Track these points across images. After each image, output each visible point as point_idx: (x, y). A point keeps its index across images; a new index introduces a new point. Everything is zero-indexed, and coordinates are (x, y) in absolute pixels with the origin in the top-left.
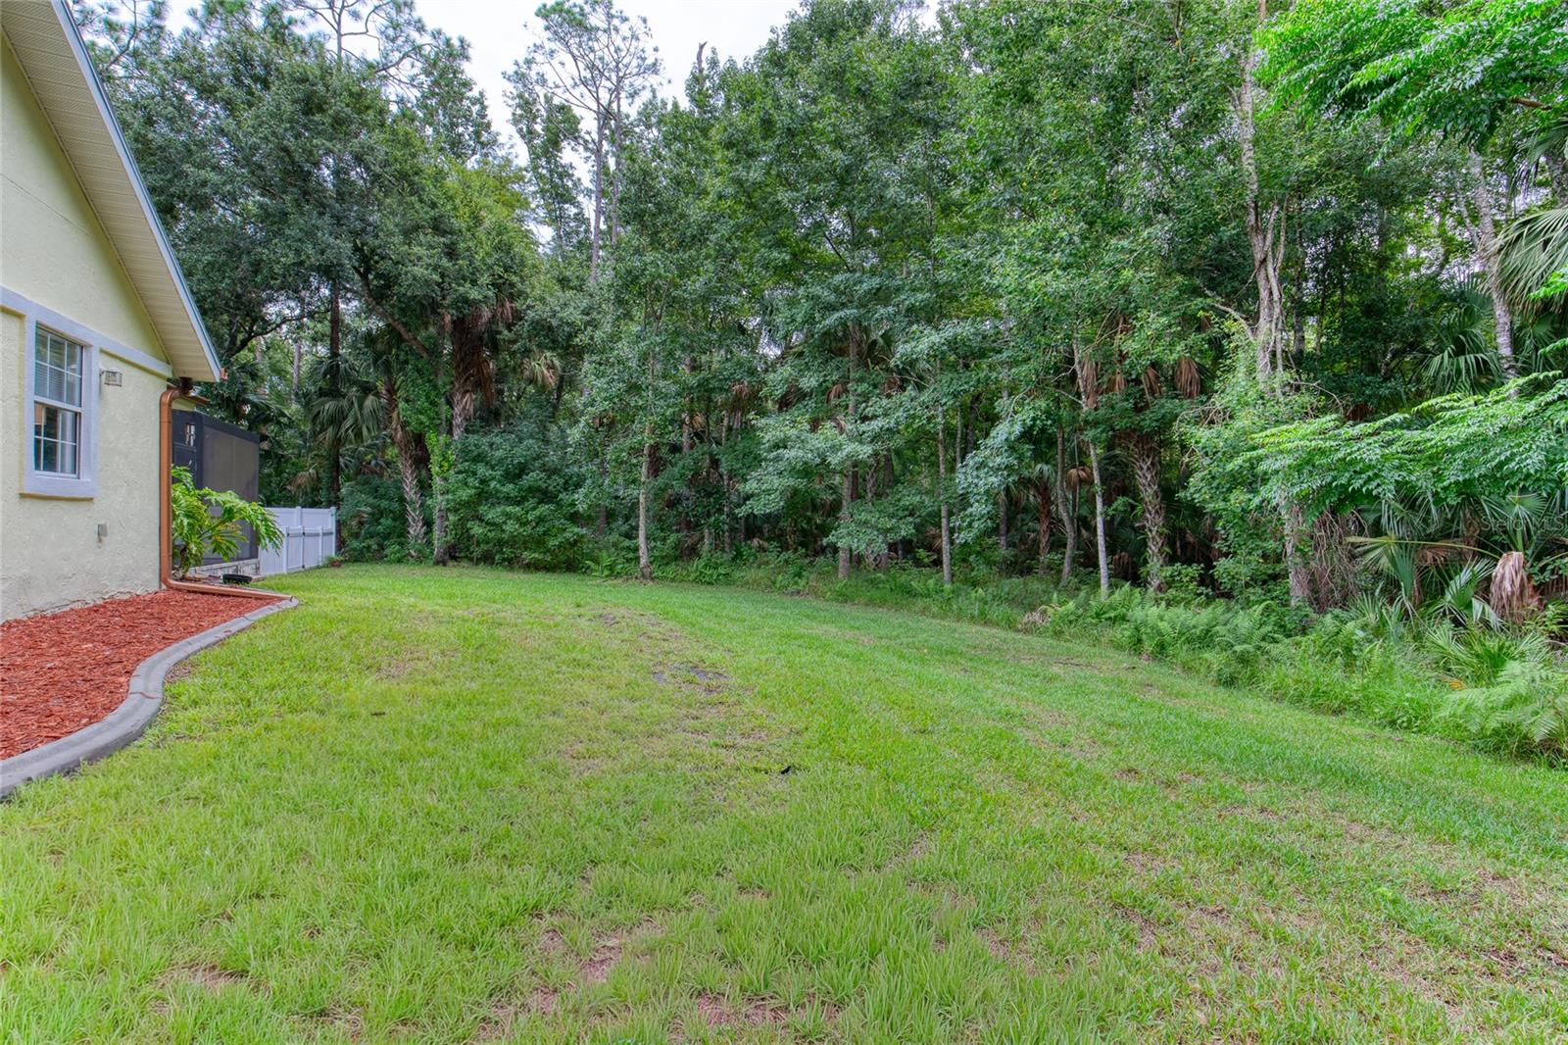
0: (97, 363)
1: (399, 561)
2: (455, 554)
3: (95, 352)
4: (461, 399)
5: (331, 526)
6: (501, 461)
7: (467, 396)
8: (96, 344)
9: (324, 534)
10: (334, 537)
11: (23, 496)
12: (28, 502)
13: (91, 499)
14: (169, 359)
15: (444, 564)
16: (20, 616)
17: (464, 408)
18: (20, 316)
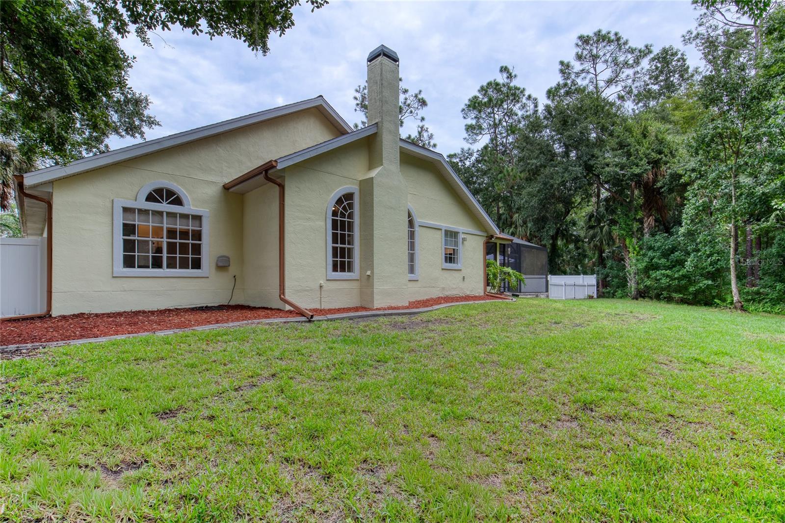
0: (461, 236)
1: (621, 298)
2: (642, 294)
3: (461, 234)
4: (647, 220)
5: (594, 282)
6: (659, 248)
7: (651, 217)
8: (461, 232)
9: (588, 286)
10: (596, 287)
11: (442, 269)
12: (444, 271)
13: (461, 270)
14: (486, 231)
15: (637, 299)
16: (442, 296)
17: (649, 224)
18: (441, 229)
